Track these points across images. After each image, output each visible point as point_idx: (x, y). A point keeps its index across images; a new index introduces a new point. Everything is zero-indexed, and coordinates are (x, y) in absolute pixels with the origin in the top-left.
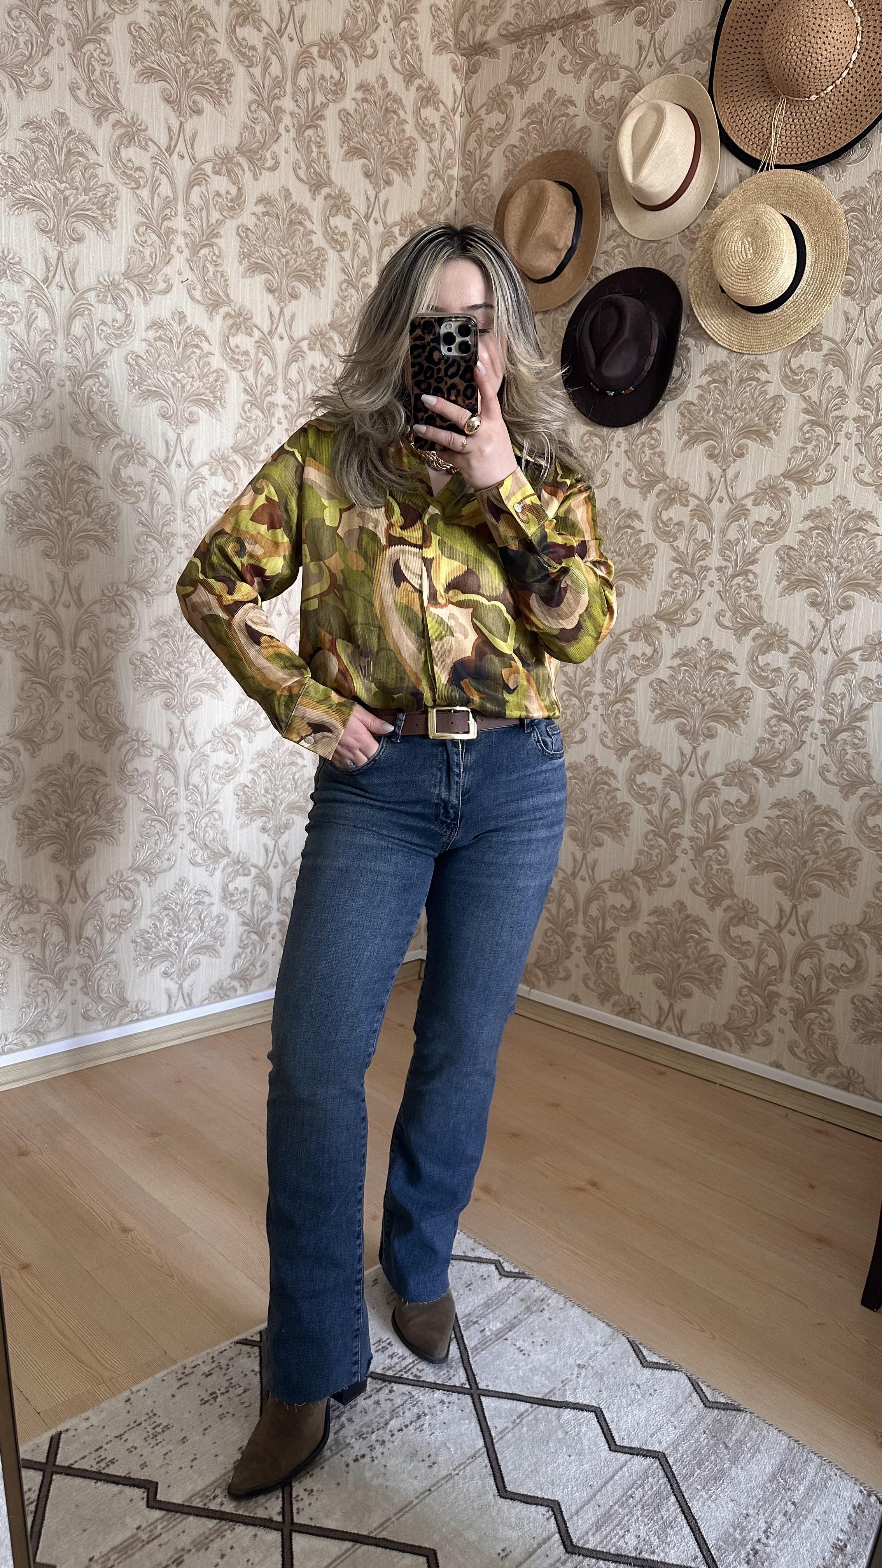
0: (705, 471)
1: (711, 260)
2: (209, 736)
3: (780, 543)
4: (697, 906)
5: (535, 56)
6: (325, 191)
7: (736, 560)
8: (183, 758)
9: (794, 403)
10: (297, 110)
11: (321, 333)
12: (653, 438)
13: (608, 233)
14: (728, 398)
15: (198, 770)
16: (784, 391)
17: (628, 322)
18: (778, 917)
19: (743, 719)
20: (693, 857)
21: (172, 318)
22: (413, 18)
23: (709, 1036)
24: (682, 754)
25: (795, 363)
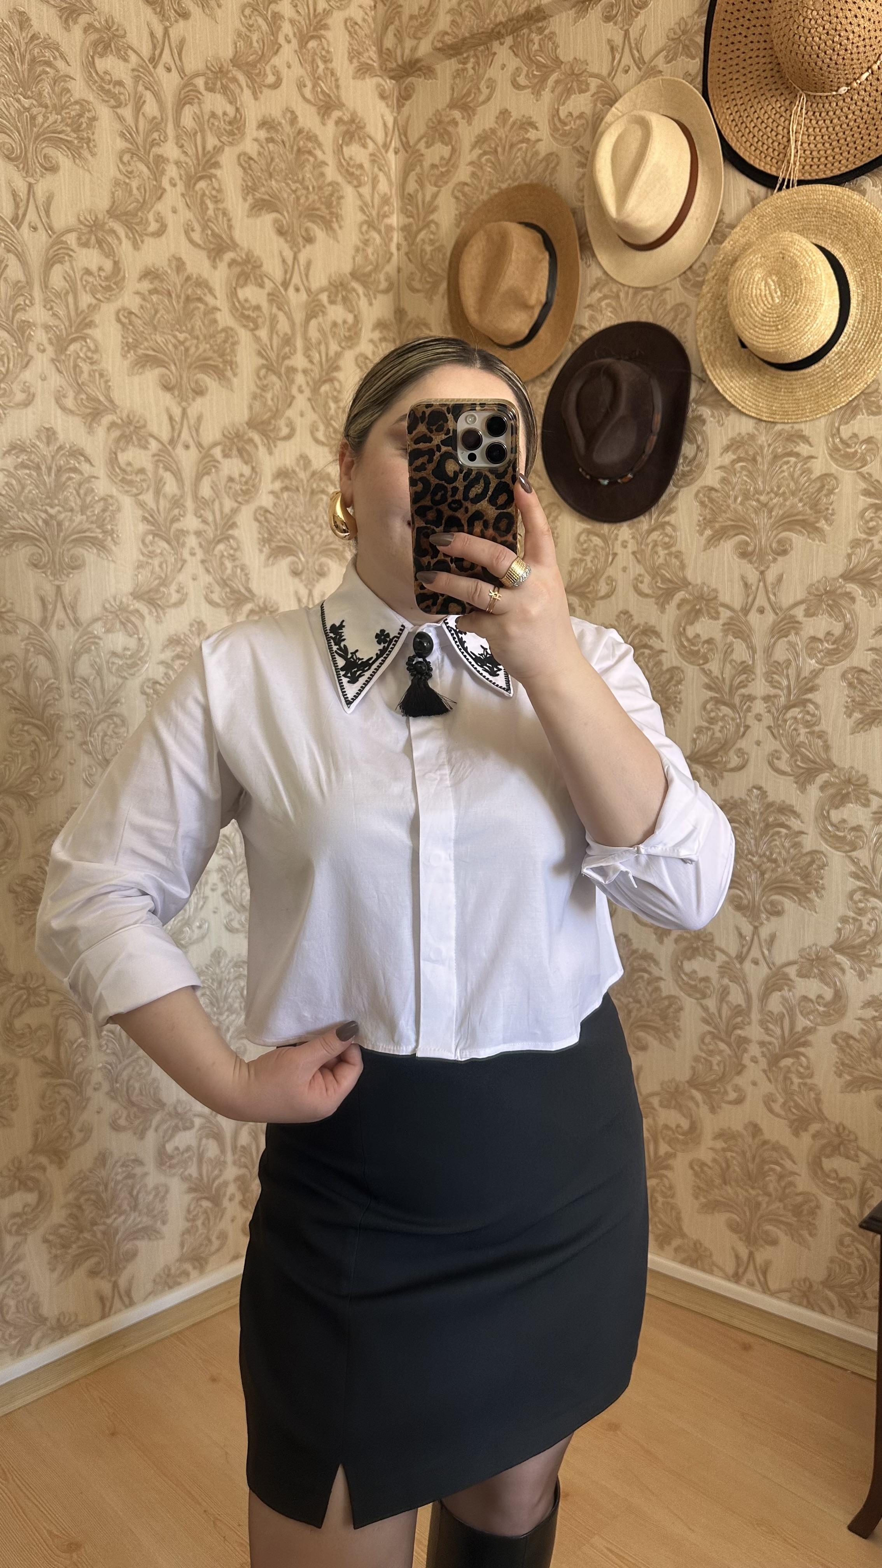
0: (737, 576)
1: (726, 309)
3: (845, 664)
4: (776, 1130)
5: (481, 71)
6: (229, 256)
7: (789, 687)
9: (849, 483)
10: (183, 158)
11: (237, 435)
12: (667, 535)
13: (589, 282)
14: (760, 479)
16: (834, 468)
17: (625, 394)
19: (817, 892)
20: (765, 1067)
21: (38, 437)
22: (323, 36)
23: (805, 1295)
24: (741, 936)
25: (846, 432)
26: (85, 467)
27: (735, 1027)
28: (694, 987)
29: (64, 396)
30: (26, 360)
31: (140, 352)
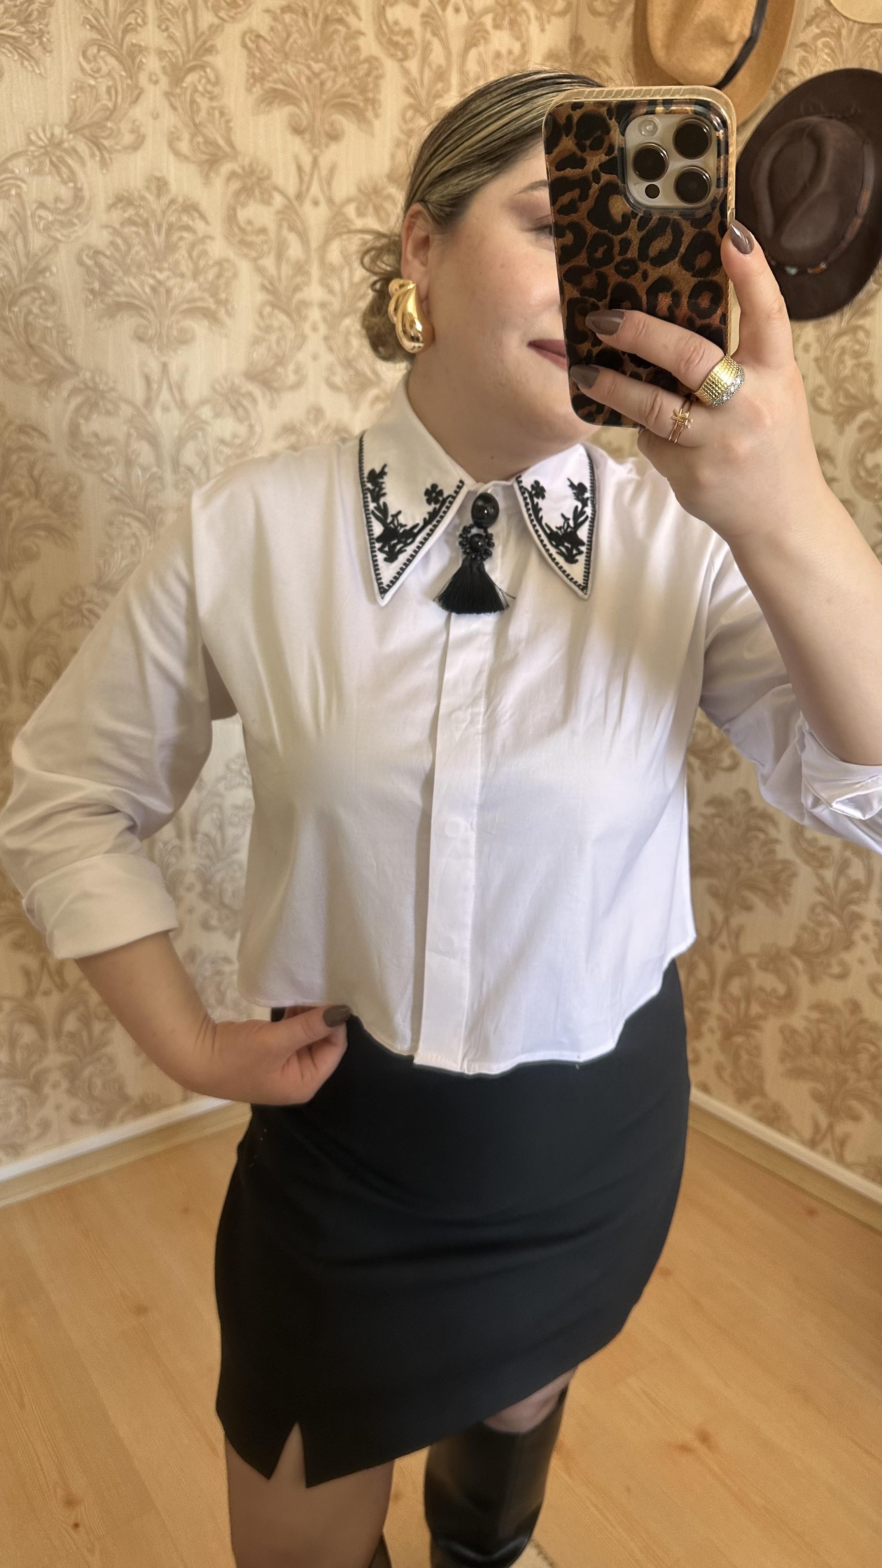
11: (374, 190)
12: (858, 341)
13: (808, 13)
21: (148, 188)
23: (879, 1172)
26: (200, 226)
27: (852, 902)
28: (813, 856)
29: (179, 139)
30: (136, 92)
31: (268, 85)
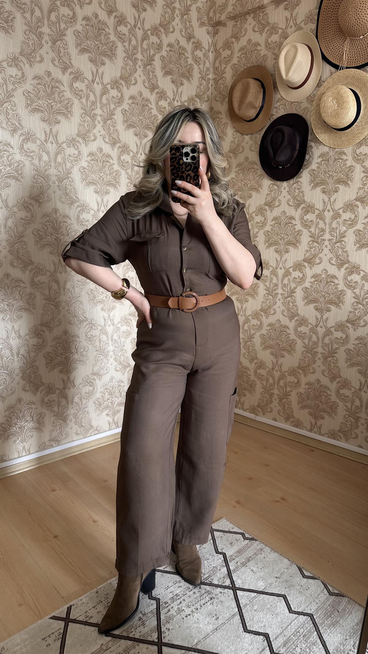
0: (321, 199)
1: (320, 110)
2: (119, 320)
3: (355, 228)
4: (325, 381)
5: (242, 25)
6: (156, 91)
7: (337, 236)
8: (110, 329)
9: (358, 168)
10: (143, 58)
12: (299, 185)
13: (276, 100)
14: (330, 167)
15: (116, 333)
16: (354, 164)
17: (286, 138)
18: (360, 385)
19: (342, 303)
20: (323, 361)
21: (97, 151)
22: (189, 14)
23: (333, 435)
24: (317, 318)
25: (358, 152)
26: (111, 161)
27: (314, 349)
28: (301, 336)
29: (105, 138)
30: (94, 126)
31: (128, 123)
